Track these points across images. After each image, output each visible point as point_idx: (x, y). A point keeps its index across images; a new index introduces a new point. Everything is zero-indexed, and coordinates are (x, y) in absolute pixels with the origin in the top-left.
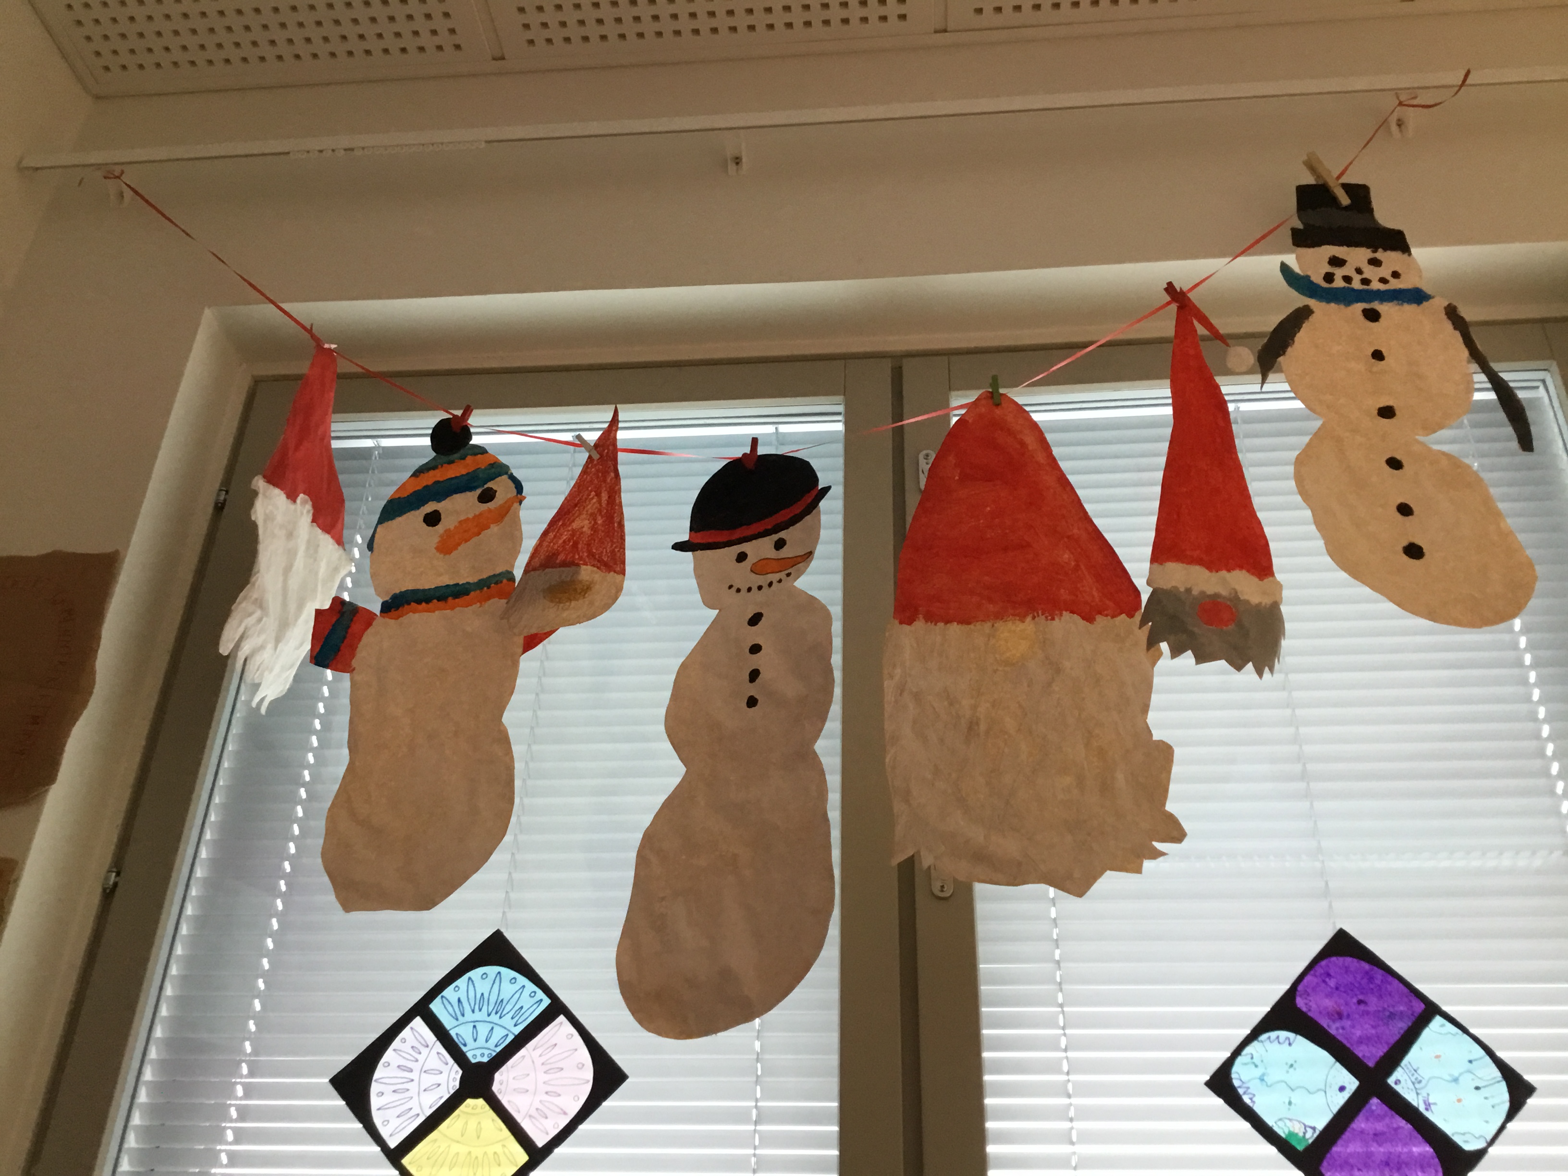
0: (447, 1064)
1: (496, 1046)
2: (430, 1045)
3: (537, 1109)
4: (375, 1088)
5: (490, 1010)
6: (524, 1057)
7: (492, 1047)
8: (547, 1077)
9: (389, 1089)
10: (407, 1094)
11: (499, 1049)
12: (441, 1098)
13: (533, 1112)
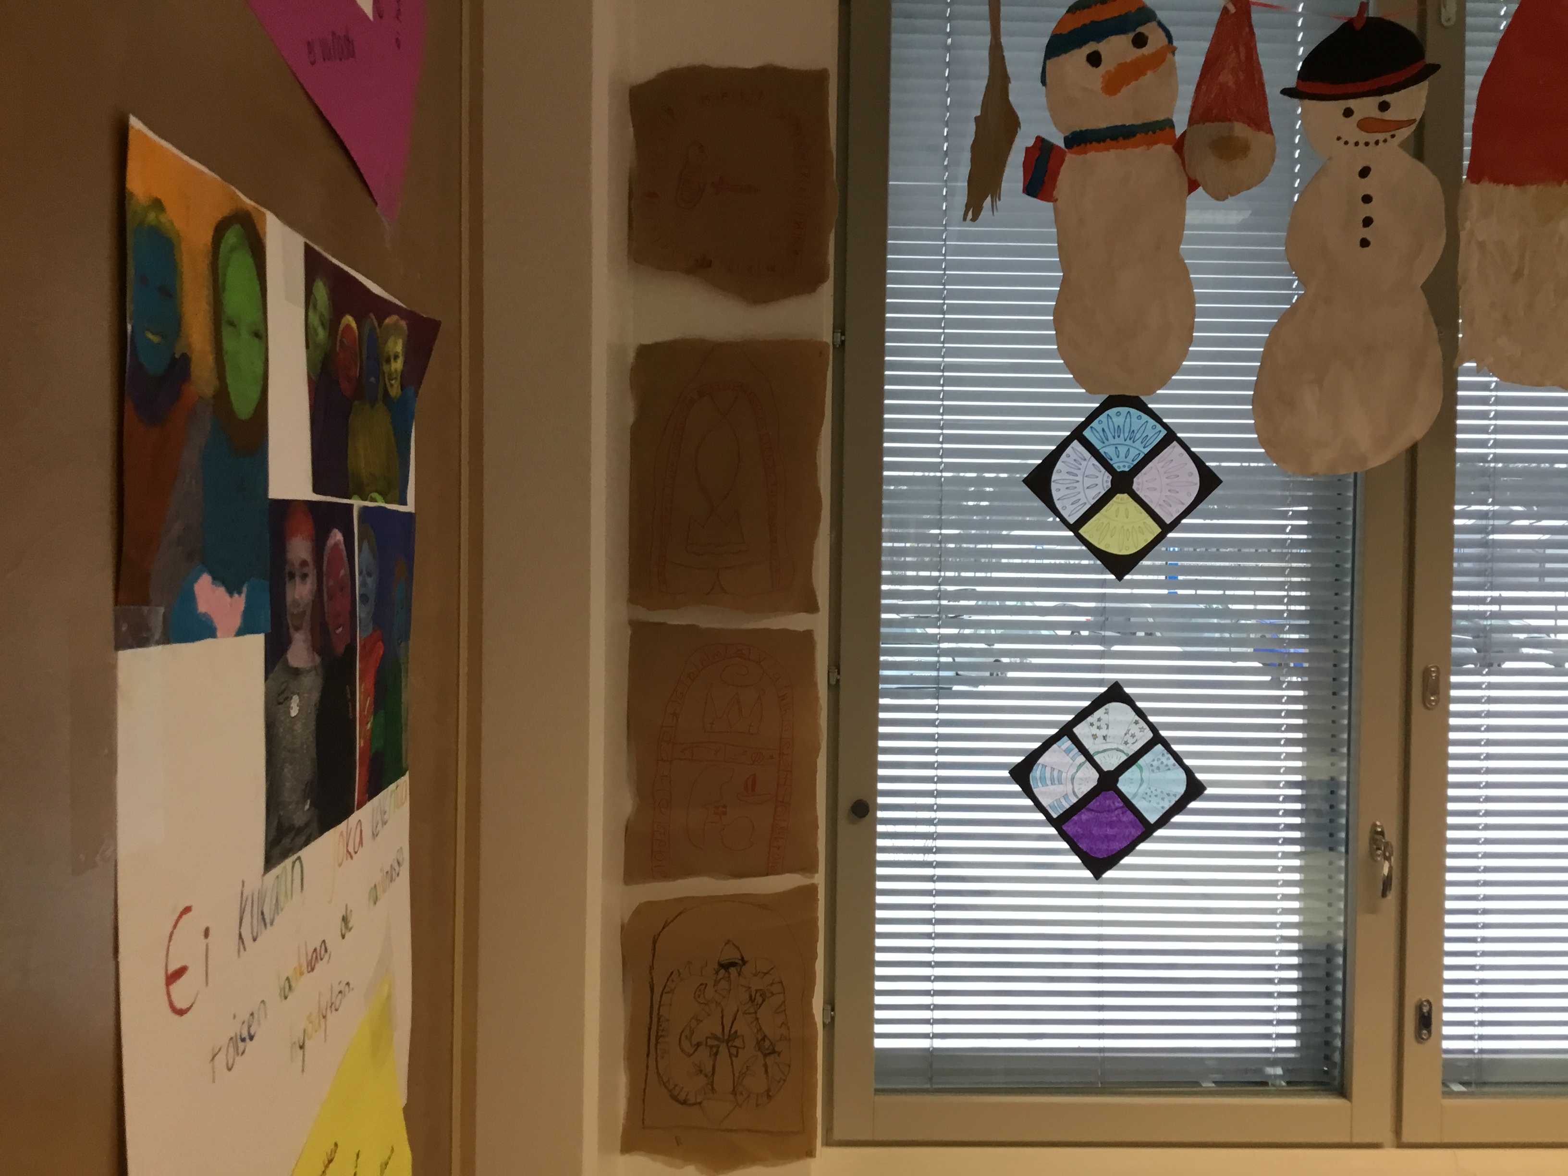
0: (1101, 472)
1: (1133, 461)
2: (1087, 459)
3: (1164, 501)
4: (1054, 486)
5: (1126, 436)
6: (1151, 468)
7: (1130, 461)
8: (1168, 481)
9: (1063, 487)
10: (1076, 490)
11: (1135, 463)
12: (1100, 493)
13: (1161, 502)
